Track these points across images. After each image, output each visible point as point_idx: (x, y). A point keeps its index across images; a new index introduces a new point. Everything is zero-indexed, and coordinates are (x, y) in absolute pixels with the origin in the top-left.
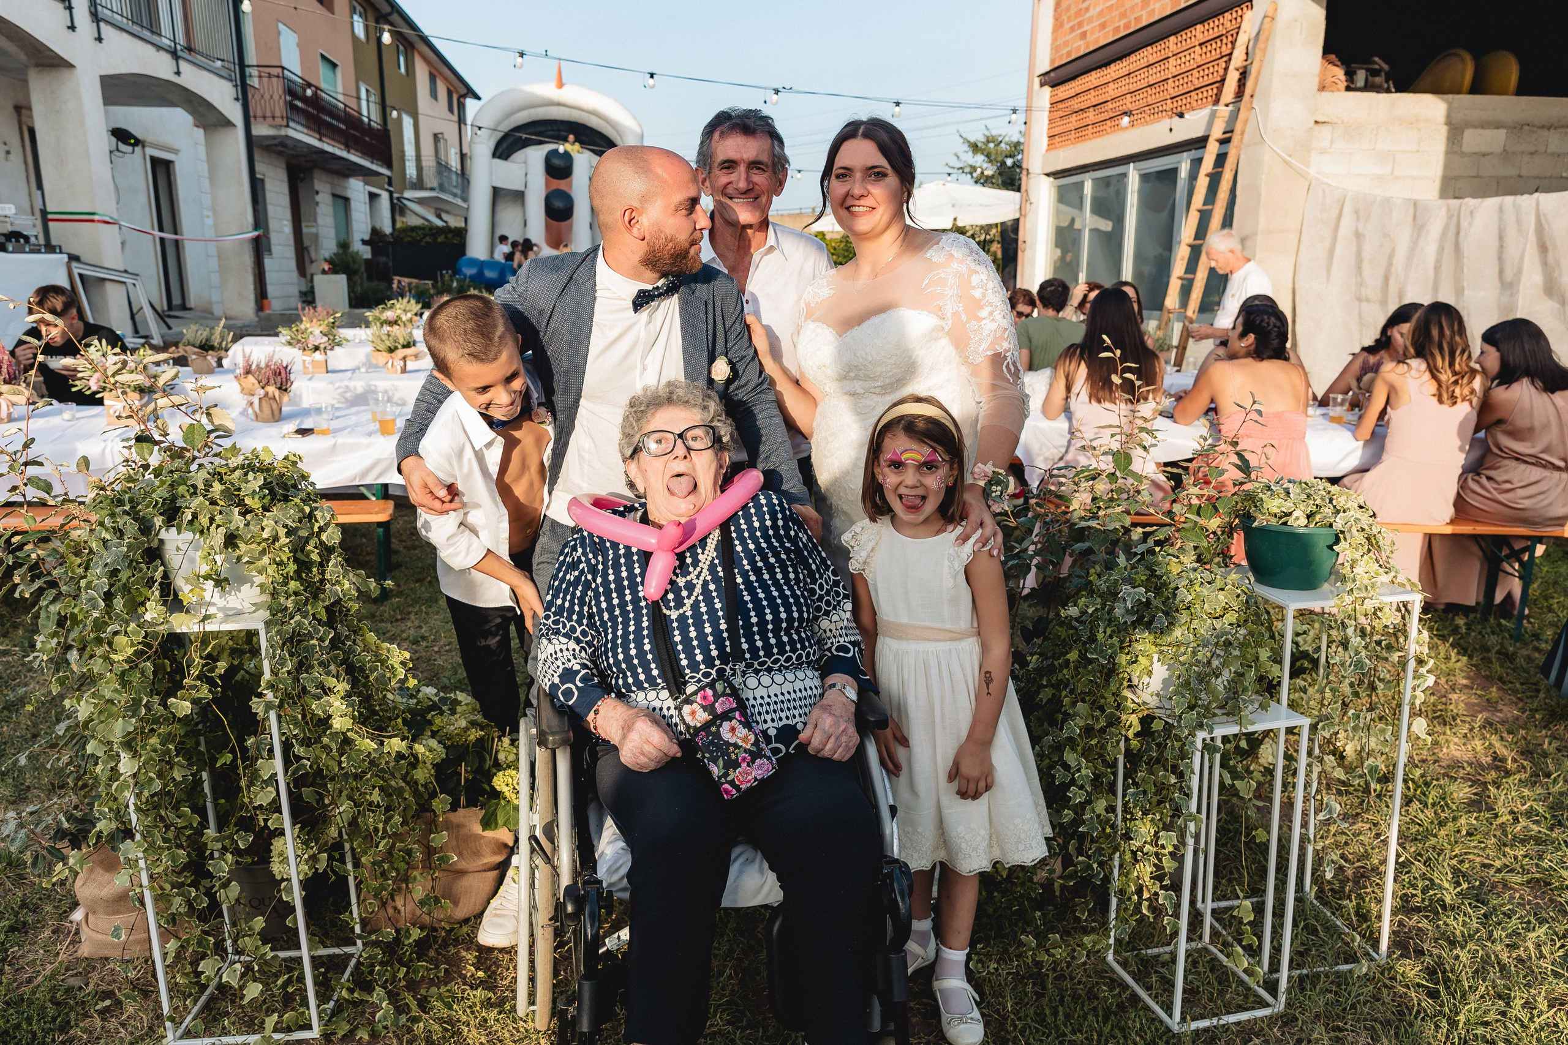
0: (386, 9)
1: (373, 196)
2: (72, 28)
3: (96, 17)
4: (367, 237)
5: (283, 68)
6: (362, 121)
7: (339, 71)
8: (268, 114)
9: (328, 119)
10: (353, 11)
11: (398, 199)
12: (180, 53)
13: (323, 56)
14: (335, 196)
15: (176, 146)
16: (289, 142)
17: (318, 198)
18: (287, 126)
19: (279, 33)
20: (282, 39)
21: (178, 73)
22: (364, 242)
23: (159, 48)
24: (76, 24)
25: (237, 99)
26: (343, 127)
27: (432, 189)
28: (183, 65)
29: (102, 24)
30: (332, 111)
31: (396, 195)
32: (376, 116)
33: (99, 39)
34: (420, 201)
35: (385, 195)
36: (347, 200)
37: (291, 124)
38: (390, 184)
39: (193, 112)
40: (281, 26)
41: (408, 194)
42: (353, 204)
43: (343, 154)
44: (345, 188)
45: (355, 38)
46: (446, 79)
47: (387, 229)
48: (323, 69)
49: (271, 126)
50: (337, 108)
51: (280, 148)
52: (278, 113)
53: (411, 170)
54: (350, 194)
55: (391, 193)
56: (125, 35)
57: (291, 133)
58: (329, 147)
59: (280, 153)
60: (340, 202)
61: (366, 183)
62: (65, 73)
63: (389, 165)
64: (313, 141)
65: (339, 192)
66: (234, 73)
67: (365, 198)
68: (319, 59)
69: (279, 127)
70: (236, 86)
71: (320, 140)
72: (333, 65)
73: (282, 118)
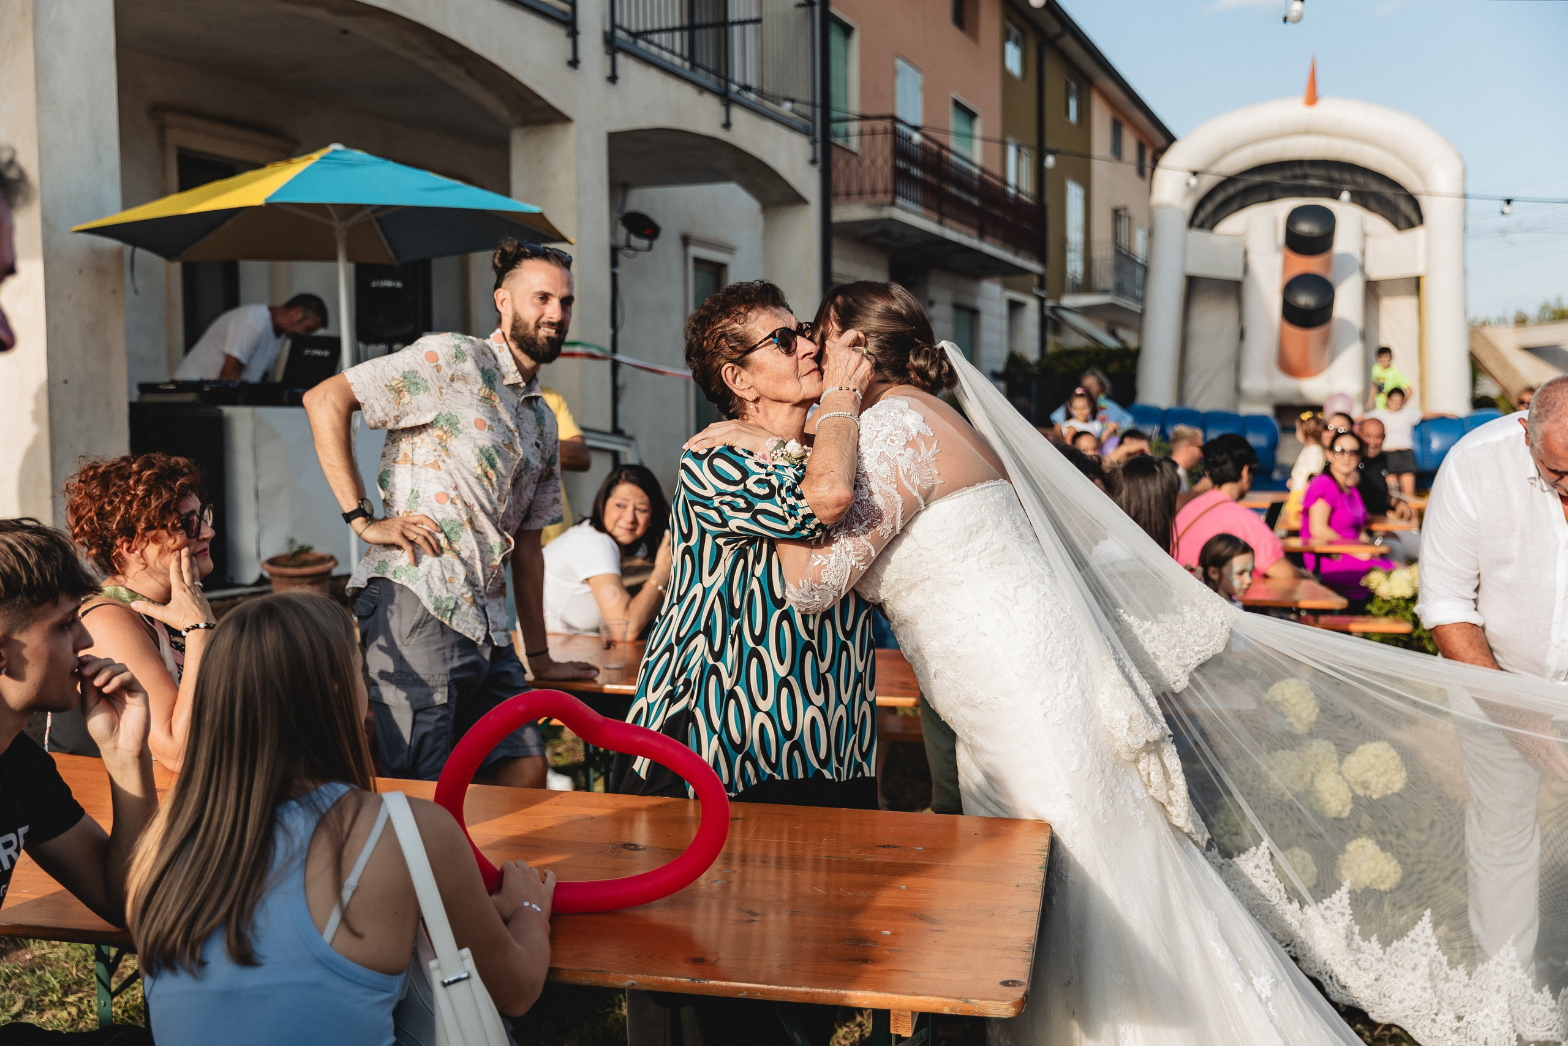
0: (1054, 28)
1: (1015, 307)
2: (574, 63)
3: (612, 45)
4: (1000, 368)
5: (894, 118)
6: (1004, 193)
7: (979, 122)
8: (867, 187)
9: (953, 190)
10: (1006, 37)
11: (1053, 309)
12: (732, 96)
13: (958, 105)
14: (958, 307)
15: (733, 241)
16: (896, 230)
17: (935, 310)
18: (893, 204)
19: (895, 72)
20: (899, 83)
21: (727, 125)
23: (702, 88)
24: (582, 55)
25: (813, 162)
26: (976, 202)
27: (1105, 292)
28: (738, 115)
29: (620, 58)
30: (961, 179)
31: (1049, 303)
32: (1027, 185)
33: (613, 78)
34: (1086, 311)
35: (1032, 304)
36: (974, 312)
37: (900, 201)
38: (1042, 285)
39: (751, 187)
40: (900, 63)
41: (1068, 301)
42: (984, 321)
43: (973, 242)
44: (974, 295)
45: (1006, 74)
46: (1137, 128)
47: (1031, 352)
48: (954, 122)
49: (871, 206)
50: (970, 174)
51: (882, 237)
52: (880, 186)
53: (1075, 265)
54: (980, 304)
55: (1042, 300)
56: (654, 73)
57: (898, 214)
58: (951, 233)
60: (965, 314)
61: (1007, 286)
62: (558, 131)
63: (1041, 257)
64: (930, 226)
65: (965, 300)
66: (813, 121)
67: (1003, 309)
68: (951, 107)
69: (880, 206)
70: (813, 142)
71: (940, 222)
72: (971, 115)
73: (886, 192)
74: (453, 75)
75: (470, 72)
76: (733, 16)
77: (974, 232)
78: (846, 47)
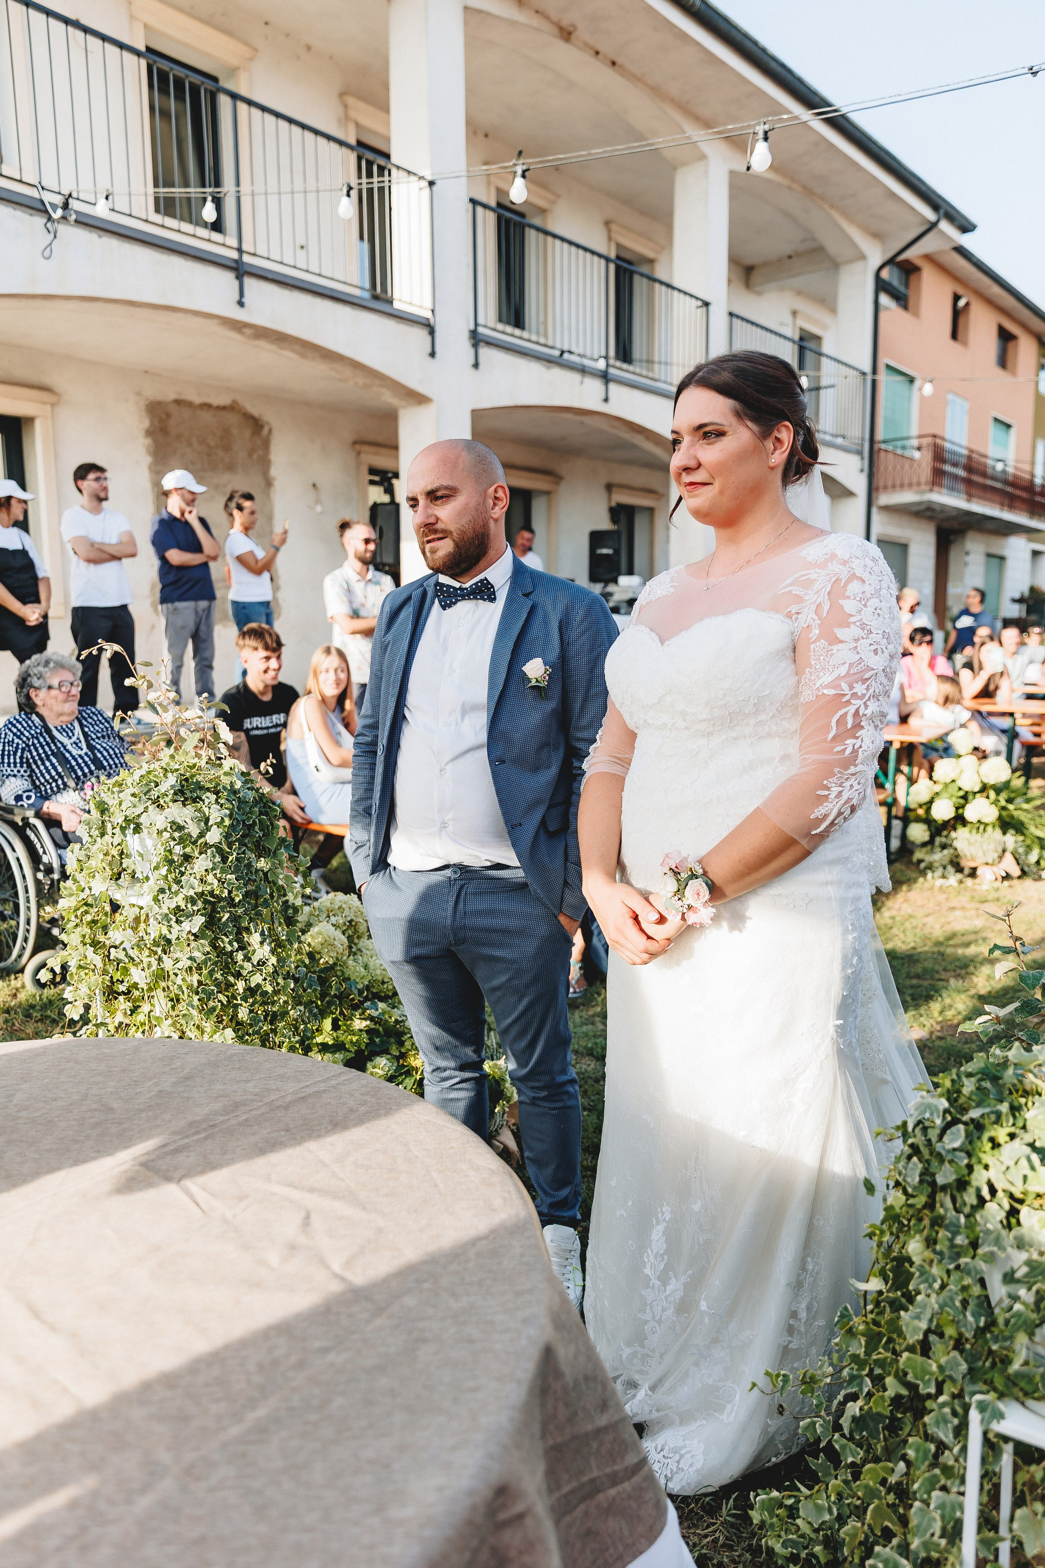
4: (1017, 596)
5: (935, 436)
6: (1033, 483)
7: (1013, 432)
8: (916, 480)
9: (982, 480)
10: (1040, 369)
13: (996, 420)
14: (989, 555)
16: (938, 508)
17: (969, 559)
18: (931, 490)
19: (949, 405)
20: (951, 410)
22: (1014, 601)
25: (863, 472)
26: (998, 485)
30: (987, 471)
36: (1002, 558)
37: (937, 489)
40: (949, 396)
42: (1010, 564)
43: (995, 513)
44: (1003, 547)
45: (1038, 396)
48: (993, 431)
49: (918, 492)
51: (929, 513)
54: (1006, 553)
57: (936, 497)
58: (978, 507)
59: (930, 518)
60: (995, 561)
61: (1030, 540)
65: (994, 551)
66: (862, 445)
67: (1028, 556)
68: (991, 422)
69: (922, 492)
70: (862, 459)
71: (969, 501)
72: (1009, 426)
73: (926, 483)
74: (639, 440)
75: (647, 438)
76: (824, 382)
77: (998, 507)
78: (910, 390)
